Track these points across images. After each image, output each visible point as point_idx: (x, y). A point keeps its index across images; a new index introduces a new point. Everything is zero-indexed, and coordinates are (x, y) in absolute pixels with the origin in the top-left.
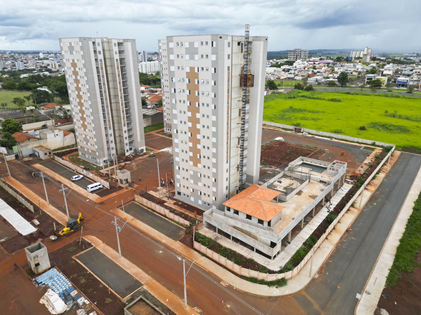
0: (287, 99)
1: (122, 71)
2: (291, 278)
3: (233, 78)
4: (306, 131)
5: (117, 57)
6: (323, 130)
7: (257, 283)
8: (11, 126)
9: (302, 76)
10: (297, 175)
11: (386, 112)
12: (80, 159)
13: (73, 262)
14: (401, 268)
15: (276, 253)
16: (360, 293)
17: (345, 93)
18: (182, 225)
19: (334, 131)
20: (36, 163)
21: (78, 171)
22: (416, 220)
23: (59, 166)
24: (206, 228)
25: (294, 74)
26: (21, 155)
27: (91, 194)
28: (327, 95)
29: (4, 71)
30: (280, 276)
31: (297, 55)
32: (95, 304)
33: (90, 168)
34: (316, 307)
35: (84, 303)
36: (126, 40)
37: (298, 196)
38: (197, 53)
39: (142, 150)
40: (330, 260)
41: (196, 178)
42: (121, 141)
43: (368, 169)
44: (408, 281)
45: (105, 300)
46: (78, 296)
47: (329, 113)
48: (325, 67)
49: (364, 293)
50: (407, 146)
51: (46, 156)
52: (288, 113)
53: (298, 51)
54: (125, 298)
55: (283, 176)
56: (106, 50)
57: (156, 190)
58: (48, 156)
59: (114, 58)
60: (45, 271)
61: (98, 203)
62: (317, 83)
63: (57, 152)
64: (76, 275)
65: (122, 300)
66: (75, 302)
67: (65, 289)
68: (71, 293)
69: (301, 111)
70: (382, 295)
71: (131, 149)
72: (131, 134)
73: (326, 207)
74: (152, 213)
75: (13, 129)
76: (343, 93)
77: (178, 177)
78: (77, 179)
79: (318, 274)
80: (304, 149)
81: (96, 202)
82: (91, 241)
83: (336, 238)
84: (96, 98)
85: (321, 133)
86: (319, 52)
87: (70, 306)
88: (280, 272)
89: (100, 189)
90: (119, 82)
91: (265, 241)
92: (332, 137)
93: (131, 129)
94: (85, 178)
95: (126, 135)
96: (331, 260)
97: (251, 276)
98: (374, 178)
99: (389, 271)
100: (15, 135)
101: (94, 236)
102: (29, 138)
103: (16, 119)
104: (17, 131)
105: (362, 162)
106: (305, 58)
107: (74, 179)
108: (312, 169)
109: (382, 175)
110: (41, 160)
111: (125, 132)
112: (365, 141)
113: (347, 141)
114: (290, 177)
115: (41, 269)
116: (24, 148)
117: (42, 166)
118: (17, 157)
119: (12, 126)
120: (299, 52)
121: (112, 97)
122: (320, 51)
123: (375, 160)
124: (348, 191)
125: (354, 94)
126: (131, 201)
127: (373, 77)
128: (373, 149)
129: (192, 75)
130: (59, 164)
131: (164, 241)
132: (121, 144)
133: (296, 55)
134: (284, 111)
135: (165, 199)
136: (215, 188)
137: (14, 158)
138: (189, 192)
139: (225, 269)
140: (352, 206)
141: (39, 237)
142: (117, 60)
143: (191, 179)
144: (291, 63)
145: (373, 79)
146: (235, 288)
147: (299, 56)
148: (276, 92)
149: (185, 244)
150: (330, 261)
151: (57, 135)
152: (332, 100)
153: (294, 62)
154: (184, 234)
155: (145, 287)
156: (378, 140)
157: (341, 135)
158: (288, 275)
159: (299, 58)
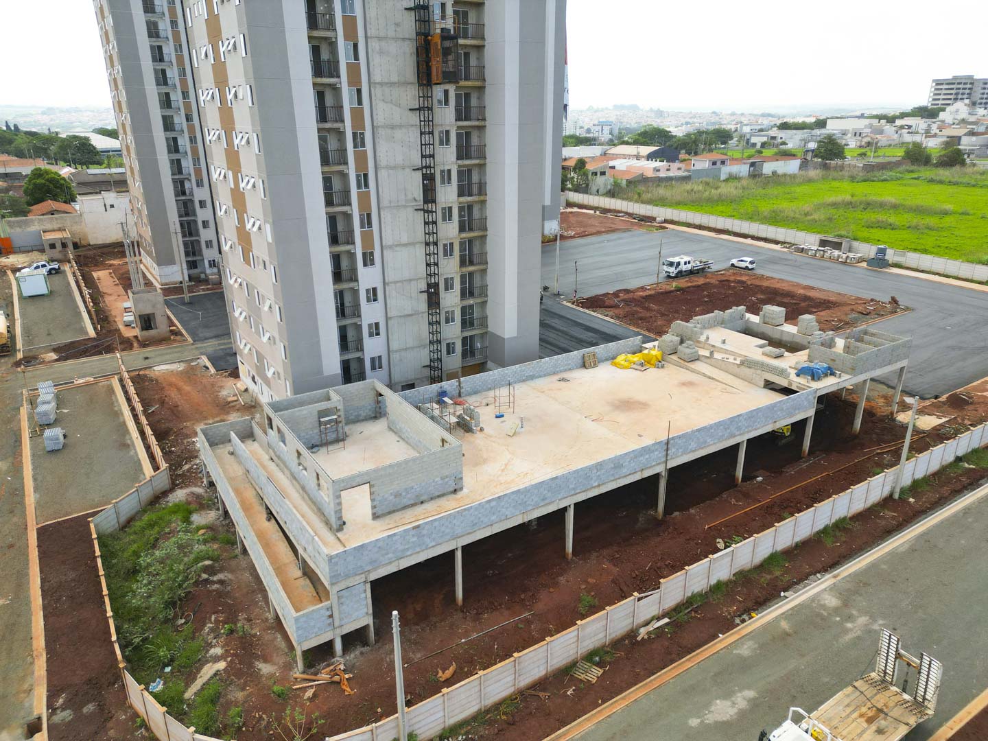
51: (54, 251)
58: (60, 252)
102: (56, 210)
116: (18, 230)
120: (965, 84)
144: (930, 113)
151: (112, 206)
153: (942, 110)
159: (965, 96)
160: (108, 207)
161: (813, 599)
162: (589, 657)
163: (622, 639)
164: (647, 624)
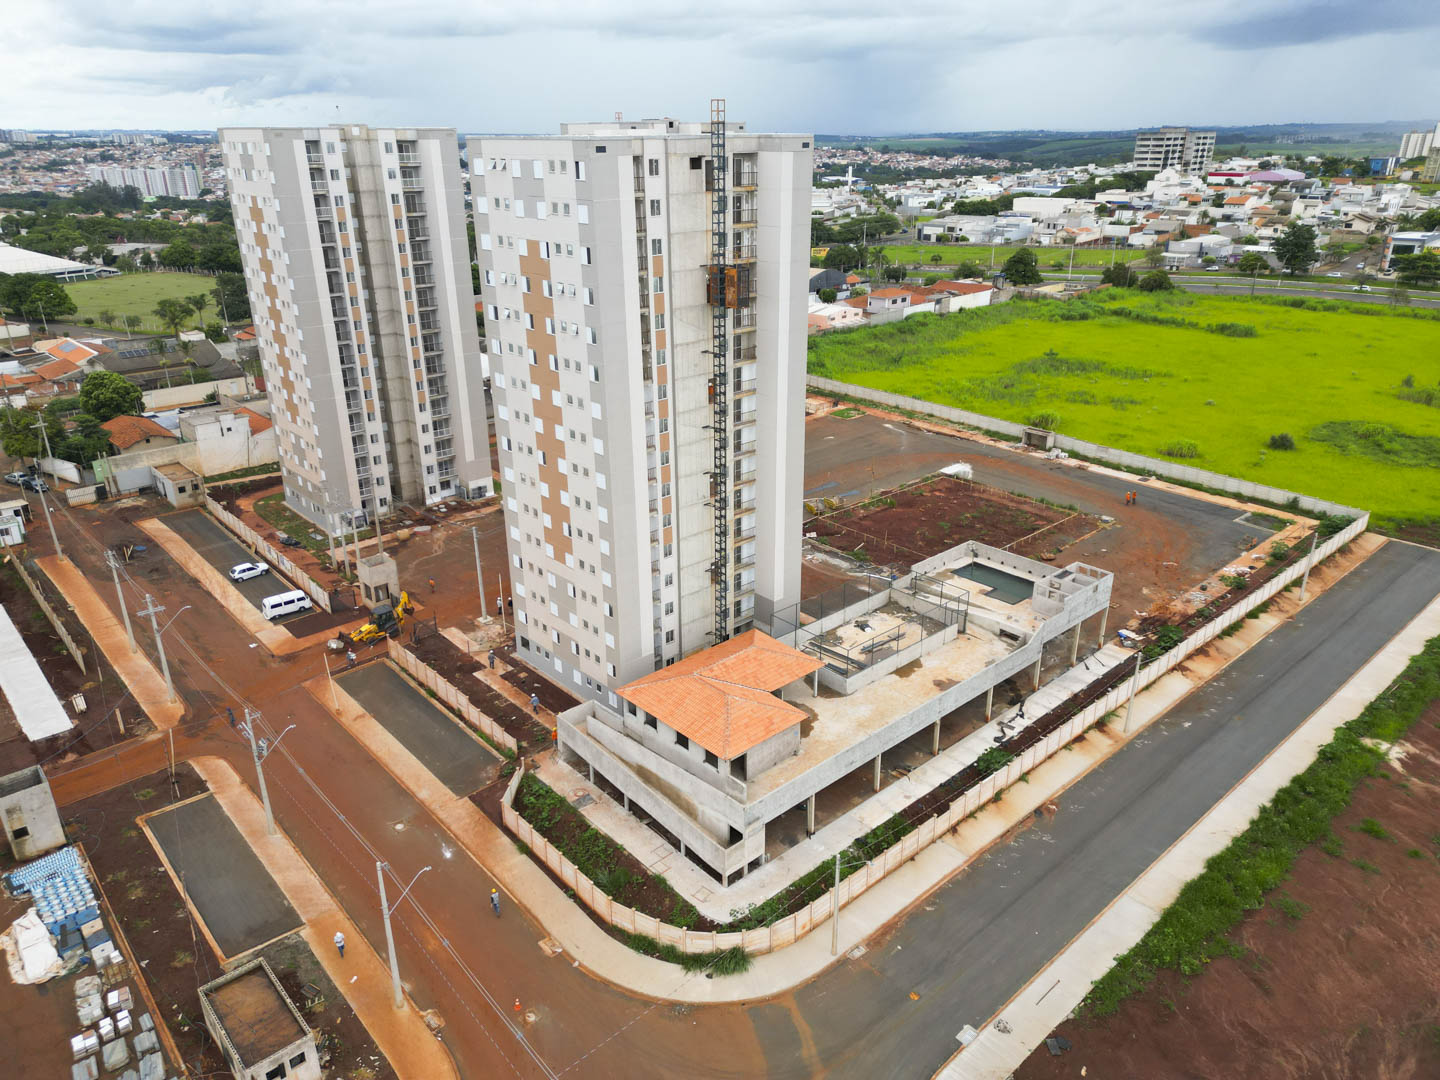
0: (1056, 321)
1: (413, 234)
2: (770, 951)
3: (676, 278)
4: (1061, 447)
5: (396, 186)
6: (1131, 443)
7: (652, 956)
8: (105, 394)
9: (1158, 232)
10: (927, 603)
11: (1408, 382)
12: (286, 509)
13: (134, 833)
14: (1161, 958)
15: (744, 863)
16: (976, 1026)
17: (1285, 303)
18: (498, 747)
19: (1164, 448)
20: (151, 517)
21: (260, 550)
22: (1309, 794)
23: (213, 528)
24: (565, 764)
25: (1132, 223)
26: (114, 490)
27: (271, 624)
28: (1216, 308)
29: (204, 201)
30: (727, 941)
31: (1167, 152)
32: (140, 967)
33: (304, 543)
34: (809, 1051)
35: (108, 961)
36: (424, 133)
37: (897, 677)
38: (541, 198)
39: (481, 491)
40: (929, 905)
41: (566, 598)
42: (412, 457)
43: (1222, 597)
44: (1167, 1002)
45: (173, 957)
46: (98, 938)
47: (1186, 380)
48: (1261, 197)
49: (990, 1028)
50: (1419, 518)
51: (183, 495)
52: (1033, 376)
53: (1173, 136)
54: (231, 960)
55: (885, 606)
56: (361, 166)
57: (468, 627)
58: (190, 496)
59: (383, 192)
60: (47, 853)
61: (280, 657)
62: (1200, 261)
63: (224, 482)
64: (124, 873)
65: (222, 963)
66: (87, 955)
67: (73, 911)
68: (83, 927)
69: (1084, 369)
70: (1049, 1040)
71: (445, 485)
72: (445, 436)
73: (1000, 723)
74: (425, 700)
75: (109, 406)
76: (1278, 303)
77: (519, 590)
78: (246, 575)
79: (868, 945)
80: (1027, 513)
81: (275, 653)
82: (209, 774)
83: (986, 831)
84: (320, 322)
85: (1114, 455)
86: (1283, 134)
87: (71, 964)
88: (733, 928)
89: (302, 610)
90: (403, 270)
91: (715, 821)
92: (1149, 472)
93: (447, 420)
94: (275, 573)
95: (427, 439)
96: (933, 904)
97: (638, 932)
98: (1231, 631)
99: (1115, 963)
100: (116, 426)
101: (225, 759)
102: (151, 435)
103: (121, 373)
104: (123, 413)
105: (1215, 570)
106: (1201, 163)
107: (236, 576)
108: (990, 589)
109: (1269, 622)
110: (168, 506)
111: (425, 429)
112: (1262, 492)
113: (1198, 487)
114: (908, 610)
115: (31, 846)
116: (124, 468)
117: (165, 527)
118: (101, 493)
119: (109, 395)
120: (1176, 139)
121: (380, 316)
122: (1291, 129)
123: (1267, 564)
124: (1105, 670)
125: (1319, 306)
126: (378, 657)
127: (1417, 244)
128: (1281, 524)
129: (535, 268)
130: (216, 523)
131: (423, 794)
132: (413, 467)
133: (1163, 149)
134: (1021, 368)
135: (484, 659)
136: (612, 637)
137: (93, 498)
138: (547, 641)
139: (571, 902)
140: (1100, 725)
141: (72, 749)
142: (394, 198)
143: (551, 600)
144: (1136, 182)
145: (1417, 252)
146: (576, 964)
147: (1177, 155)
148: (1026, 295)
149: (483, 809)
150: (928, 909)
151: (229, 429)
152: (1223, 329)
153: (1151, 176)
154: (496, 778)
155: (305, 933)
156: (1311, 492)
157: (1181, 467)
158: (754, 939)
159: (1176, 161)
160: (225, 430)
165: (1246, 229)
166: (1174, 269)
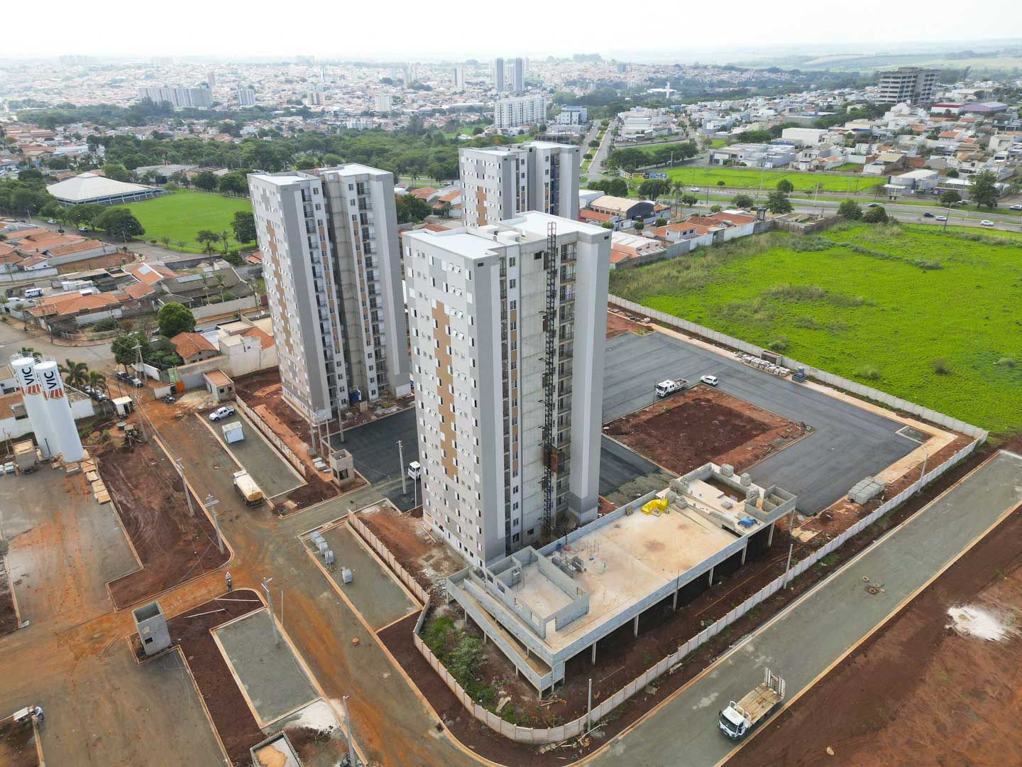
3: (524, 321)
4: (786, 366)
5: (355, 211)
9: (884, 164)
12: (282, 402)
15: (552, 684)
17: (967, 238)
21: (270, 437)
25: (868, 154)
28: (916, 240)
31: (902, 87)
41: (454, 499)
48: (969, 129)
51: (223, 394)
53: (908, 75)
56: (334, 198)
58: (227, 394)
59: (347, 213)
62: (913, 192)
69: (811, 299)
72: (382, 360)
85: (821, 375)
95: (371, 362)
100: (180, 341)
102: (202, 350)
111: (370, 356)
116: (187, 374)
120: (910, 77)
130: (243, 415)
133: (900, 85)
137: (169, 392)
138: (442, 520)
142: (354, 218)
143: (445, 498)
144: (877, 111)
147: (910, 89)
148: (780, 226)
151: (249, 348)
153: (889, 106)
157: (866, 388)
158: (555, 733)
159: (909, 93)
160: (246, 349)
161: (743, 648)
162: (651, 684)
163: (664, 673)
164: (673, 666)
165: (952, 162)
166: (893, 198)
